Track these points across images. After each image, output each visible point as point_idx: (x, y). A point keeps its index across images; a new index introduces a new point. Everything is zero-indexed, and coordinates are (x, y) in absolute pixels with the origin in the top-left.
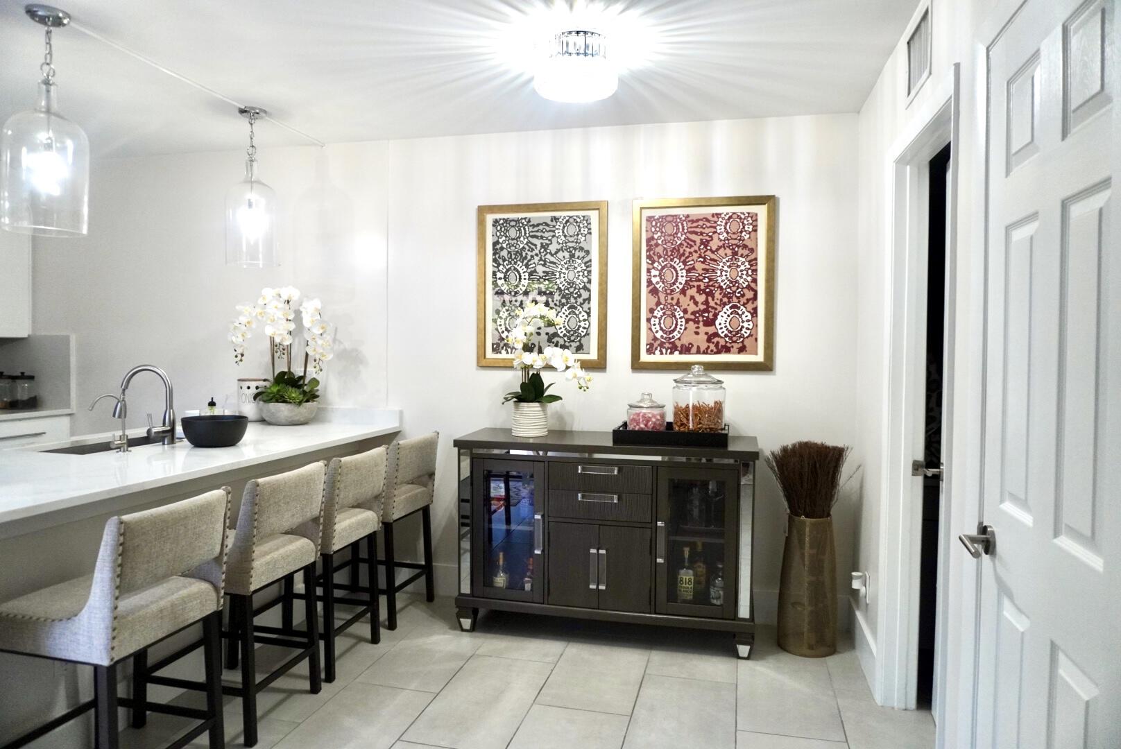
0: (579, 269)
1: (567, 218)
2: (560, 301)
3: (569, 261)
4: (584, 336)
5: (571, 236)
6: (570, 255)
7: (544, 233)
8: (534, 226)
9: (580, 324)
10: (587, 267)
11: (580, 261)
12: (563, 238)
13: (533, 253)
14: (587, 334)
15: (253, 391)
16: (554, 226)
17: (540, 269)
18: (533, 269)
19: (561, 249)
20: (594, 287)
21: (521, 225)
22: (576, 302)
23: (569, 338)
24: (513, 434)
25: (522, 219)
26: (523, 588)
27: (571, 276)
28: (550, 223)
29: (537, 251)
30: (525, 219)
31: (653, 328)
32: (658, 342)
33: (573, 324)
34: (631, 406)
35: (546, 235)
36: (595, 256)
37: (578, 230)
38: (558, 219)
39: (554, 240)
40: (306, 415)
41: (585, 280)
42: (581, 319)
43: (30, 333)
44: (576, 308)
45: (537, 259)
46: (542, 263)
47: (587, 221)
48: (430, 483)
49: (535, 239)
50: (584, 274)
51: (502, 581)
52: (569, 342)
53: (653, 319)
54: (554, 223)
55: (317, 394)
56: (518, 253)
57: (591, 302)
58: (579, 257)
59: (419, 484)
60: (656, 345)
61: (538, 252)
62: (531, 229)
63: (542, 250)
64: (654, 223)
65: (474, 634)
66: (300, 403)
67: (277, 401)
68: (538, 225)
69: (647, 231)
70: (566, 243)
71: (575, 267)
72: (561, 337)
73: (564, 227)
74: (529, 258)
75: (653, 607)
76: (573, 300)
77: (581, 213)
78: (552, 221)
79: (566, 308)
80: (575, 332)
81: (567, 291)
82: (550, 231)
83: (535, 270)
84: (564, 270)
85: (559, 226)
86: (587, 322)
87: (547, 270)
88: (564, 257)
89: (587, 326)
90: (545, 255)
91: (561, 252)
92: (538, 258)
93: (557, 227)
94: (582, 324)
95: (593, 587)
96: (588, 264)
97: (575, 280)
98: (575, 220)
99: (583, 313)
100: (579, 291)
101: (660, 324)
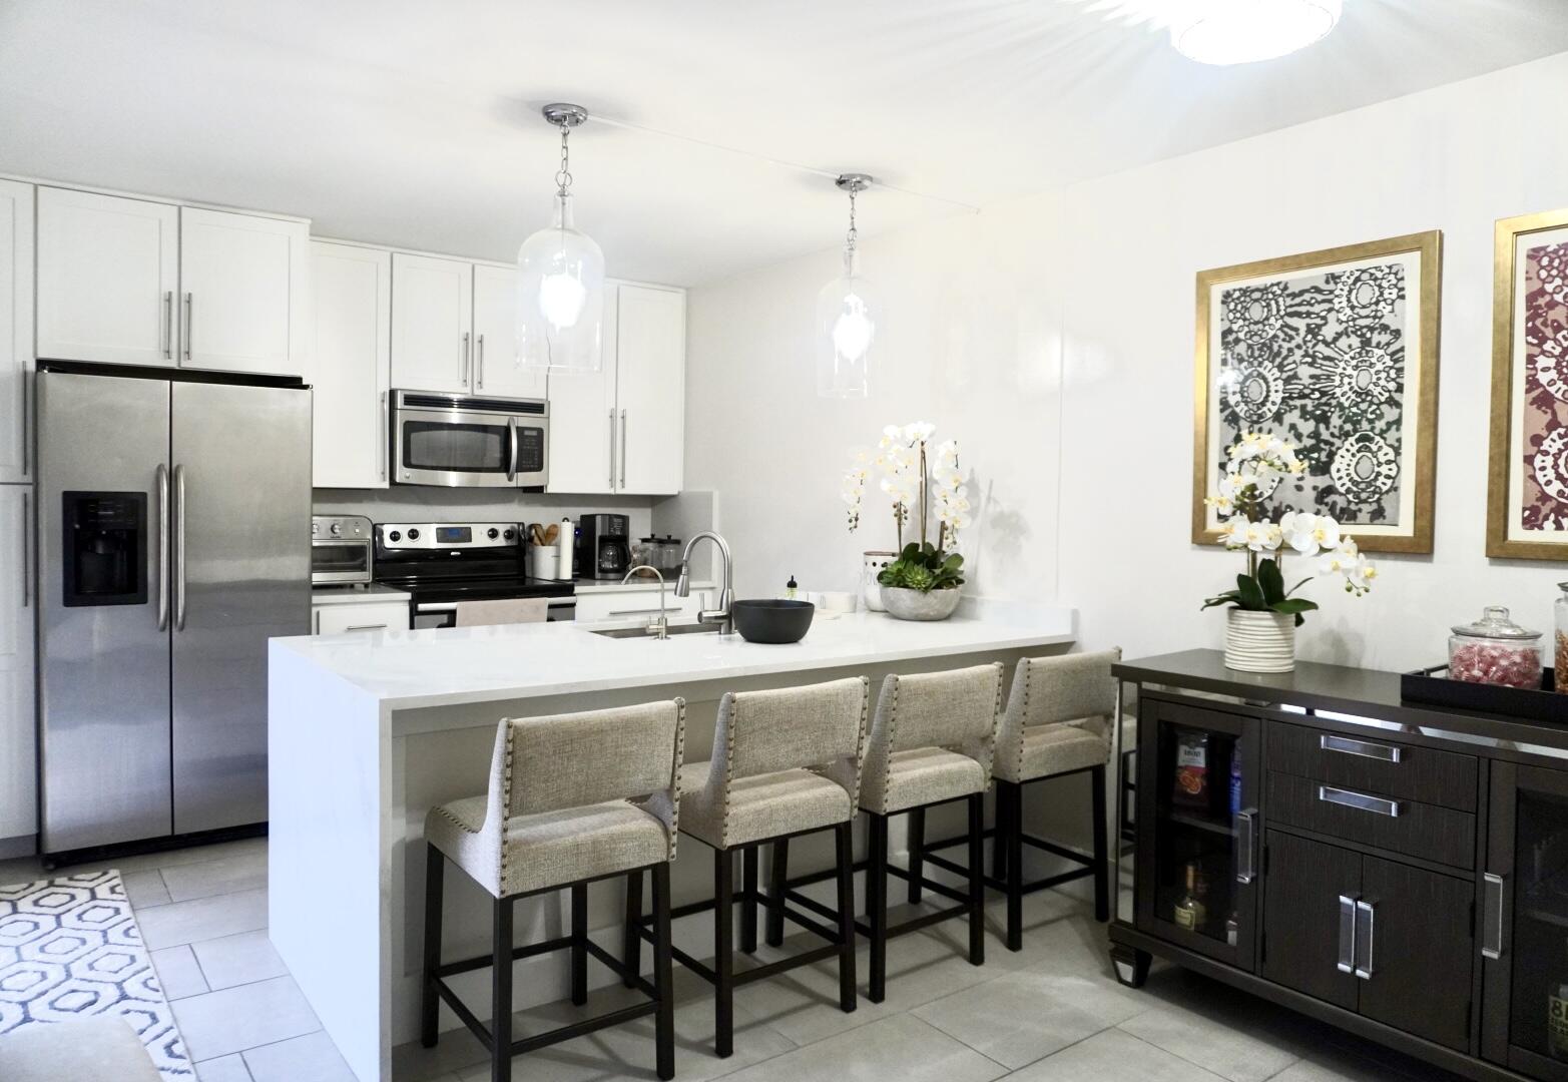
0: (1379, 366)
1: (1357, 274)
2: (1341, 428)
3: (1360, 353)
4: (1387, 492)
5: (1364, 307)
6: (1362, 342)
7: (1312, 305)
8: (1294, 295)
9: (1381, 469)
10: (1396, 361)
11: (1381, 352)
12: (1348, 311)
13: (1293, 344)
14: (1394, 489)
15: (879, 569)
16: (1331, 292)
17: (1305, 372)
18: (1291, 373)
19: (1346, 333)
20: (1411, 400)
21: (1271, 296)
22: (1372, 429)
23: (1356, 495)
24: (1227, 665)
25: (1272, 285)
26: (1225, 939)
27: (1364, 380)
28: (1323, 286)
29: (1299, 340)
30: (1278, 284)
31: (1539, 475)
32: (1552, 504)
33: (1366, 468)
34: (1458, 633)
35: (1317, 308)
36: (1412, 342)
37: (1377, 293)
38: (1339, 277)
39: (1332, 317)
40: (937, 607)
41: (1392, 386)
42: (1382, 459)
43: (681, 489)
44: (1370, 440)
45: (1298, 353)
46: (1309, 360)
47: (1396, 274)
48: (1106, 730)
49: (1295, 318)
50: (1388, 376)
51: (1188, 916)
52: (1357, 504)
53: (1539, 459)
54: (1332, 286)
55: (960, 577)
56: (1266, 346)
57: (1403, 427)
58: (1379, 344)
59: (1091, 731)
60: (1545, 510)
61: (1301, 342)
62: (1289, 301)
63: (1309, 337)
64: (1545, 261)
65: (1137, 992)
66: (926, 590)
67: (898, 586)
68: (1302, 293)
69: (1527, 279)
70: (1354, 320)
71: (1371, 364)
72: (1341, 494)
73: (1350, 291)
74: (1284, 352)
75: (1475, 1042)
76: (1365, 425)
77: (1384, 261)
78: (1327, 282)
79: (1352, 440)
80: (1369, 484)
81: (1354, 410)
82: (1324, 301)
83: (1296, 373)
84: (1349, 371)
85: (1341, 290)
86: (1393, 466)
87: (1318, 372)
88: (1350, 346)
89: (1393, 474)
90: (1315, 345)
91: (1344, 337)
92: (1302, 352)
93: (1337, 292)
94: (1384, 469)
95: (1343, 967)
96: (1397, 356)
97: (1371, 387)
98: (1372, 275)
99: (1386, 449)
100: (1378, 409)
101: (1555, 466)
